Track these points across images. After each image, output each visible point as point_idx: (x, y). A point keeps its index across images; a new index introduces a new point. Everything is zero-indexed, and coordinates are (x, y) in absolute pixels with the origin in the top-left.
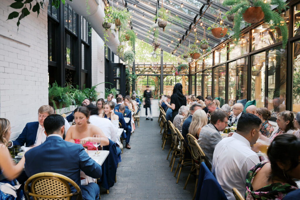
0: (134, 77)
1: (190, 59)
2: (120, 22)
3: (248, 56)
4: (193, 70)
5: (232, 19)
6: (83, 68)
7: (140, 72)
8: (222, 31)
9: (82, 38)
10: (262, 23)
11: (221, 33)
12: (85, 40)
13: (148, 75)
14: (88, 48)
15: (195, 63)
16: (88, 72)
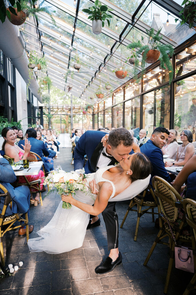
0: (50, 116)
1: (95, 99)
2: (40, 67)
3: (140, 95)
4: (96, 111)
5: (133, 62)
6: (10, 105)
7: (54, 112)
8: (123, 73)
9: (8, 80)
10: (150, 70)
11: (123, 75)
12: (11, 82)
13: (61, 115)
14: (13, 89)
15: (97, 105)
16: (14, 109)
